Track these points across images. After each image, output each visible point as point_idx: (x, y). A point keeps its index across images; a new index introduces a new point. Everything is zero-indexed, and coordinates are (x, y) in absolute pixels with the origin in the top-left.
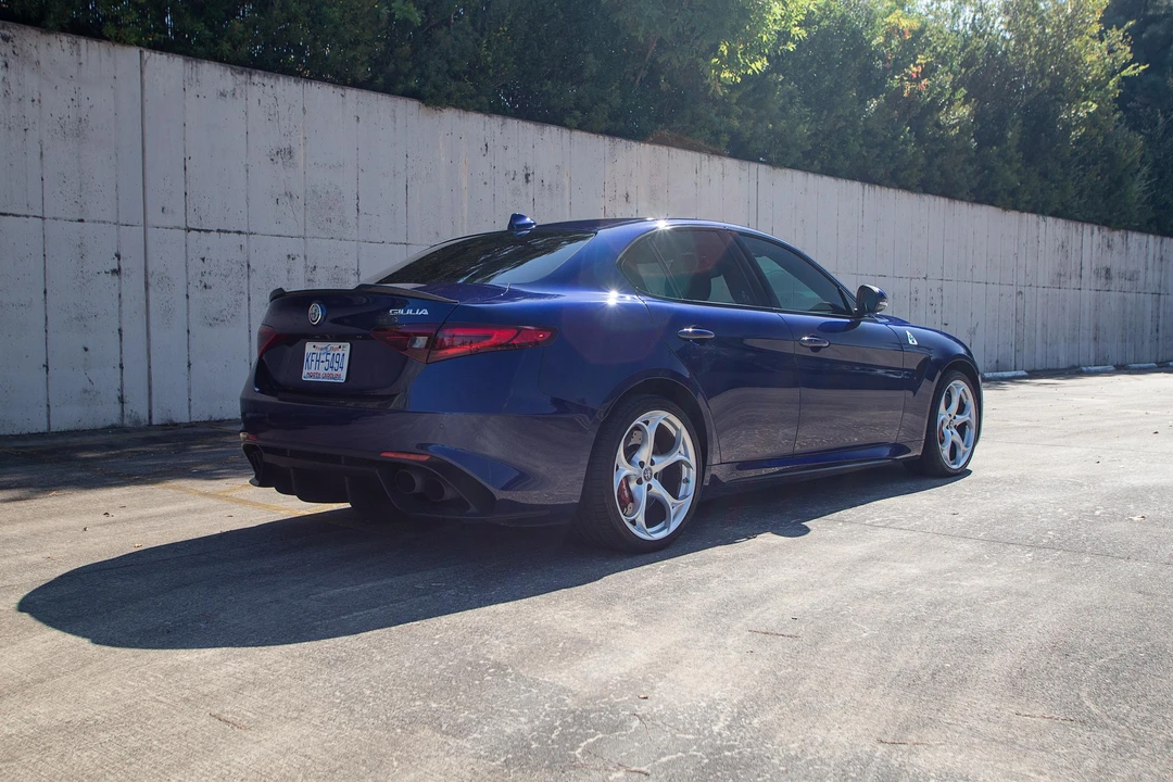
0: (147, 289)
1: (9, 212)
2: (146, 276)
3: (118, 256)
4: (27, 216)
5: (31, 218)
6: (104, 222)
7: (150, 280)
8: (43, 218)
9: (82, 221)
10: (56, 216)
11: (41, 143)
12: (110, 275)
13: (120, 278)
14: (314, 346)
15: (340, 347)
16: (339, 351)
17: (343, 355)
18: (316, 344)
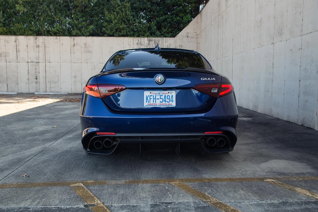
14: (151, 93)
15: (169, 93)
16: (169, 94)
17: (172, 96)
18: (152, 92)
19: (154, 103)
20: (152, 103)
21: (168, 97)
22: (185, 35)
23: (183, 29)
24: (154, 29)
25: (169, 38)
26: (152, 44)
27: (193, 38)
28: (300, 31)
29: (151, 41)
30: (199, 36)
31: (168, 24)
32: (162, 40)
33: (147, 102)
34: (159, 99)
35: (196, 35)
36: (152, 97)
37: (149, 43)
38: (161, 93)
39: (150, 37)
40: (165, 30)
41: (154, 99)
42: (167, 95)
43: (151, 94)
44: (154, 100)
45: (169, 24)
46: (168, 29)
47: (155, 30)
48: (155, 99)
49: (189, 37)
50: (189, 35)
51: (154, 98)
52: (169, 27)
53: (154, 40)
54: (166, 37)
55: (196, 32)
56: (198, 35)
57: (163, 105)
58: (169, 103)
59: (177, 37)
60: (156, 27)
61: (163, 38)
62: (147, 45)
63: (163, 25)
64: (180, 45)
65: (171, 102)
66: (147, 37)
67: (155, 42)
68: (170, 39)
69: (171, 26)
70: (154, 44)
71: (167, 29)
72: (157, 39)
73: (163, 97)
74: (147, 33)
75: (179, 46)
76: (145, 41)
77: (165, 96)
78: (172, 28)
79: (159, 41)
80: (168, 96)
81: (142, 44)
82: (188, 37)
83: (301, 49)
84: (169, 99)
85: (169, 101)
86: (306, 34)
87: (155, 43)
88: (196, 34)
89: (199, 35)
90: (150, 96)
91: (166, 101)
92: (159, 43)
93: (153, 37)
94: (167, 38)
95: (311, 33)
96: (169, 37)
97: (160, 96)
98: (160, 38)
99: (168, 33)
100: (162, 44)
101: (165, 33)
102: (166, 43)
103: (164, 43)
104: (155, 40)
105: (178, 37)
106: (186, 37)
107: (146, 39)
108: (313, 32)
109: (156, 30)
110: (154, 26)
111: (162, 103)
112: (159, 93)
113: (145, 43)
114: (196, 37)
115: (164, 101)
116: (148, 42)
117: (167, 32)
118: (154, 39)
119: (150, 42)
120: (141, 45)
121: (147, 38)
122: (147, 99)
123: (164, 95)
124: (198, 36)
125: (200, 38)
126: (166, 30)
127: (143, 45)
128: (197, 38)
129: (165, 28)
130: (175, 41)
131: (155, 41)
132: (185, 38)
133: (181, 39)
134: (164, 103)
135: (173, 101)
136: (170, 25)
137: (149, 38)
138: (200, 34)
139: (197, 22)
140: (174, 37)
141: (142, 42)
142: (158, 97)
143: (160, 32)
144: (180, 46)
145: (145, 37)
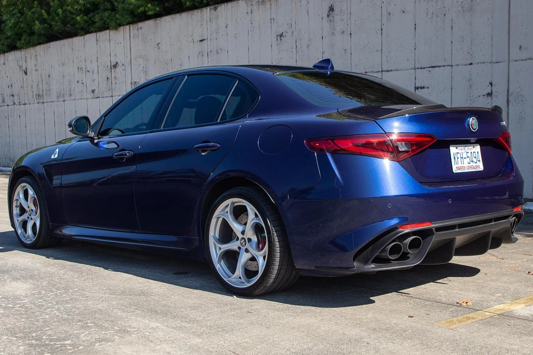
0: (508, 104)
1: (436, 65)
2: (508, 95)
3: (491, 84)
4: (444, 66)
5: (446, 67)
6: (484, 63)
7: (510, 98)
8: (452, 66)
9: (471, 64)
10: (458, 63)
11: (452, 20)
12: (486, 97)
13: (492, 98)
14: (457, 148)
15: (474, 147)
16: (474, 150)
17: (478, 152)
18: (457, 146)
19: (462, 165)
20: (460, 165)
21: (474, 154)
33: (456, 164)
34: (466, 158)
36: (459, 156)
38: (466, 148)
42: (472, 151)
43: (457, 151)
44: (462, 160)
48: (462, 158)
51: (462, 156)
57: (470, 167)
65: (478, 163)
73: (469, 155)
77: (471, 153)
84: (476, 157)
90: (457, 153)
91: (473, 161)
97: (467, 153)
111: (469, 165)
115: (471, 161)
122: (455, 158)
134: (471, 164)
135: (480, 161)
142: (465, 156)
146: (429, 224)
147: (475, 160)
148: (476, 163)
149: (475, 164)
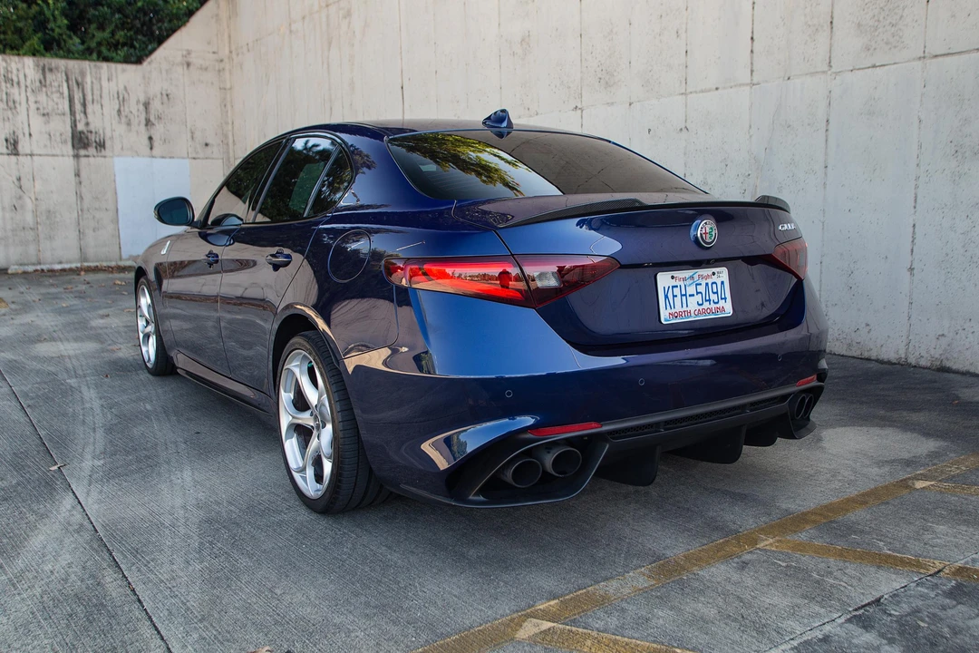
14: (673, 277)
15: (714, 274)
16: (714, 279)
17: (722, 283)
18: (676, 274)
19: (685, 308)
20: (678, 308)
21: (714, 285)
22: (179, 59)
23: (168, 36)
24: (59, 27)
25: (120, 67)
26: (56, 84)
27: (206, 69)
28: (681, 82)
29: (51, 70)
30: (227, 67)
31: (113, 14)
32: (94, 70)
33: (668, 307)
34: (693, 295)
35: (217, 61)
36: (677, 291)
37: (45, 78)
38: (696, 277)
39: (44, 56)
40: (99, 35)
41: (682, 295)
42: (710, 281)
43: (673, 283)
44: (684, 298)
45: (117, 16)
46: (113, 33)
47: (60, 31)
48: (685, 295)
49: (191, 67)
50: (192, 59)
51: (683, 292)
52: (116, 26)
53: (63, 69)
54: (106, 59)
55: (216, 50)
56: (222, 61)
57: (704, 312)
58: (718, 306)
59: (149, 63)
60: (66, 22)
61: (99, 64)
62: (38, 84)
63: (94, 15)
64: (164, 93)
65: (722, 303)
66: (34, 55)
67: (67, 75)
68: (124, 71)
69: (123, 24)
70: (65, 85)
71: (108, 30)
72: (73, 65)
73: (702, 289)
74: (29, 39)
75: (159, 96)
76: (27, 71)
77: (707, 284)
78: (129, 30)
79: (83, 74)
80: (713, 283)
81: (15, 79)
82: (188, 65)
83: (684, 130)
84: (717, 293)
85: (716, 301)
86: (702, 91)
87: (67, 81)
88: (215, 56)
89: (226, 60)
90: (673, 287)
91: (709, 300)
92: (83, 81)
93: (57, 56)
94: (113, 65)
95: (717, 89)
96: (120, 62)
97: (697, 285)
98: (86, 64)
99: (115, 46)
100: (96, 86)
101: (99, 44)
102: (113, 84)
103: (105, 83)
104: (66, 68)
105: (154, 65)
106: (183, 65)
107: (29, 62)
108: (724, 88)
109: (65, 30)
110: (58, 17)
111: (701, 308)
112: (692, 277)
113: (25, 76)
114: (217, 69)
115: (706, 301)
116: (39, 76)
117: (108, 44)
118: (62, 63)
119: (49, 76)
120: (9, 85)
121: (35, 59)
122: (666, 297)
123: (704, 283)
124: (222, 65)
125: (230, 73)
126: (106, 34)
127: (18, 83)
128: (219, 71)
129: (101, 27)
130: (144, 77)
131: (69, 74)
132: (180, 70)
133: (164, 72)
134: (706, 305)
135: (725, 299)
136: (120, 19)
137: (43, 59)
138: (230, 58)
139: (217, 15)
140: (139, 61)
141: (15, 71)
142: (691, 290)
143: (83, 43)
144: (165, 97)
145: (25, 54)
146: (593, 424)
147: (714, 297)
148: (717, 303)
149: (713, 306)
